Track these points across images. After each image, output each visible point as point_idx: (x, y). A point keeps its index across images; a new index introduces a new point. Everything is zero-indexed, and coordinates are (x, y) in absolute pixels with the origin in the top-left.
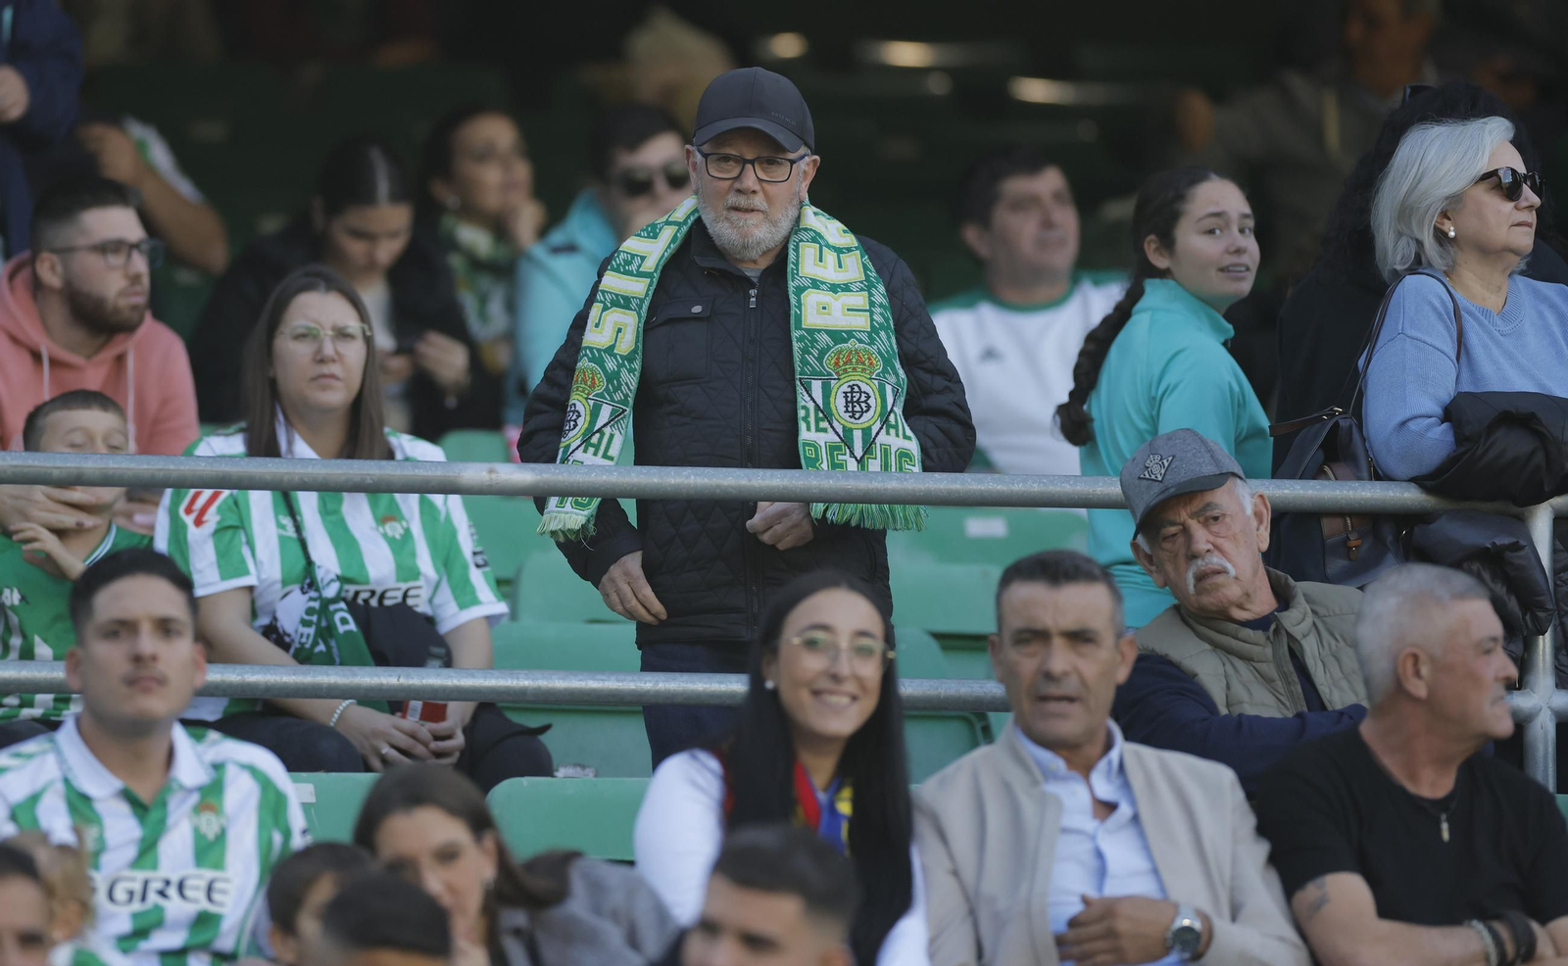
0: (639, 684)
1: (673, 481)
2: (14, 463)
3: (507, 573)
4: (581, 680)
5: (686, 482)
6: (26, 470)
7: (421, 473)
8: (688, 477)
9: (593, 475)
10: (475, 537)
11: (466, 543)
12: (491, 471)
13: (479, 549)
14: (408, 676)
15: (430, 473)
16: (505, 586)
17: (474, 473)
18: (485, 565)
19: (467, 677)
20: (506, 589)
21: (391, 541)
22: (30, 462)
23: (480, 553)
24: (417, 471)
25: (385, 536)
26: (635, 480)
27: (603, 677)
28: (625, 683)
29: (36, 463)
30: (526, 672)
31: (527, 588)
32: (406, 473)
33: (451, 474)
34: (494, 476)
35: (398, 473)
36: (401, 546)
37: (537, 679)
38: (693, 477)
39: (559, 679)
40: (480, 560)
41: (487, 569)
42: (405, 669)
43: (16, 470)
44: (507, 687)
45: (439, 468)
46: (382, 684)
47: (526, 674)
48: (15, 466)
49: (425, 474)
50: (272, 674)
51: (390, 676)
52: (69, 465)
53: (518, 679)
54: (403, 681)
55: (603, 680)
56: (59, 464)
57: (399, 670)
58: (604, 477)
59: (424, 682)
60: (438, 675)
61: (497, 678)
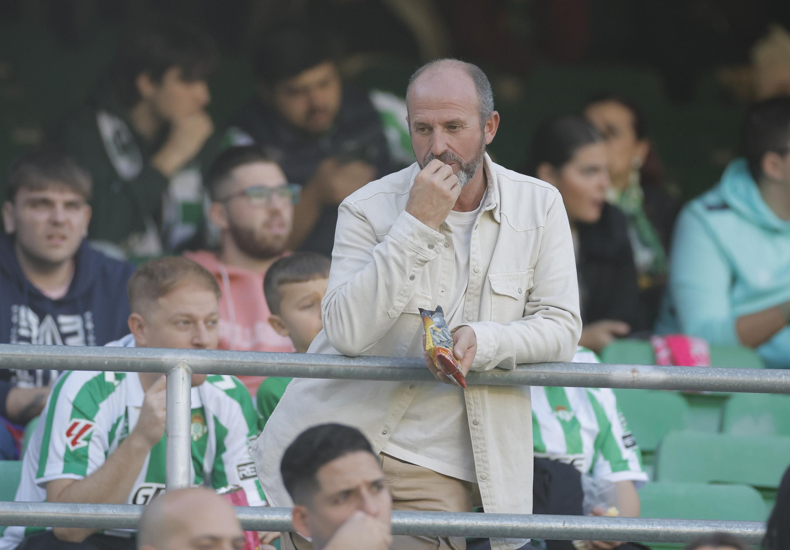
0: (742, 530)
1: (769, 380)
2: (281, 361)
3: (650, 446)
4: (699, 526)
5: (779, 380)
6: (289, 367)
7: (581, 372)
8: (780, 376)
9: (710, 375)
10: (625, 425)
11: (618, 431)
12: (634, 371)
13: (628, 433)
14: (571, 522)
15: (588, 372)
16: (648, 456)
17: (621, 372)
18: (634, 444)
19: (615, 523)
20: (648, 458)
21: (563, 422)
22: (293, 361)
23: (629, 436)
24: (579, 370)
25: (558, 418)
26: (741, 379)
27: (716, 524)
28: (732, 529)
29: (297, 362)
30: (659, 520)
31: (666, 458)
32: (570, 371)
33: (603, 373)
34: (636, 375)
35: (565, 371)
36: (571, 427)
37: (667, 525)
38: (784, 377)
39: (683, 525)
40: (629, 441)
41: (636, 447)
42: (569, 516)
43: (282, 366)
44: (644, 531)
45: (595, 368)
46: (552, 528)
47: (659, 522)
48: (282, 364)
49: (584, 372)
50: (469, 519)
51: (558, 522)
52: (321, 363)
53: (653, 524)
54: (567, 525)
55: (715, 526)
56: (313, 362)
57: (564, 517)
58: (718, 376)
59: (583, 526)
60: (593, 521)
61: (637, 524)
